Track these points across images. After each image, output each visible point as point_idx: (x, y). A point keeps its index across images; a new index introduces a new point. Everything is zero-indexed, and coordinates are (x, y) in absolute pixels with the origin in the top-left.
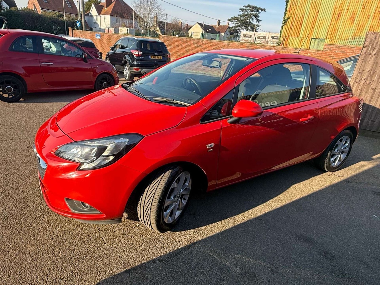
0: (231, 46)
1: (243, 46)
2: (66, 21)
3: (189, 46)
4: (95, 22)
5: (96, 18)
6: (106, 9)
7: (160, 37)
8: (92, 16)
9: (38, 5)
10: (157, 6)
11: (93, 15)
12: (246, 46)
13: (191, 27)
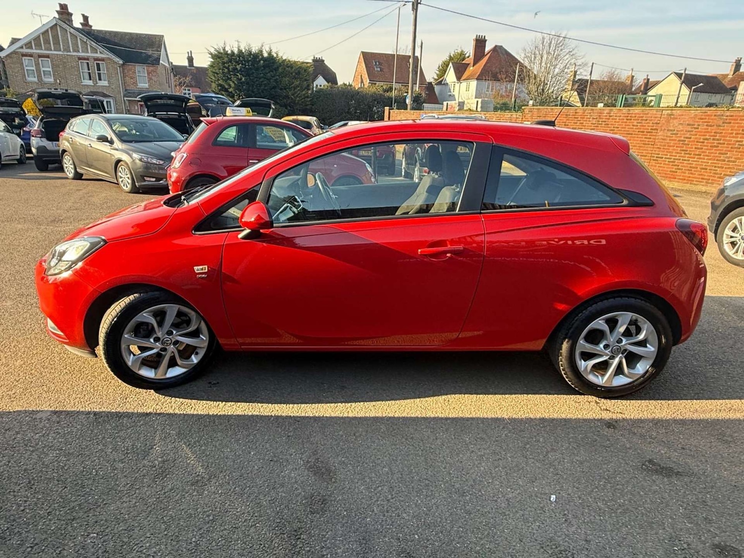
0: (676, 118)
1: (708, 115)
2: (395, 97)
3: (581, 123)
4: (450, 94)
5: (453, 86)
6: (472, 68)
7: (525, 111)
8: (447, 84)
9: (367, 76)
10: (568, 51)
11: (448, 82)
12: (715, 116)
13: (657, 83)
